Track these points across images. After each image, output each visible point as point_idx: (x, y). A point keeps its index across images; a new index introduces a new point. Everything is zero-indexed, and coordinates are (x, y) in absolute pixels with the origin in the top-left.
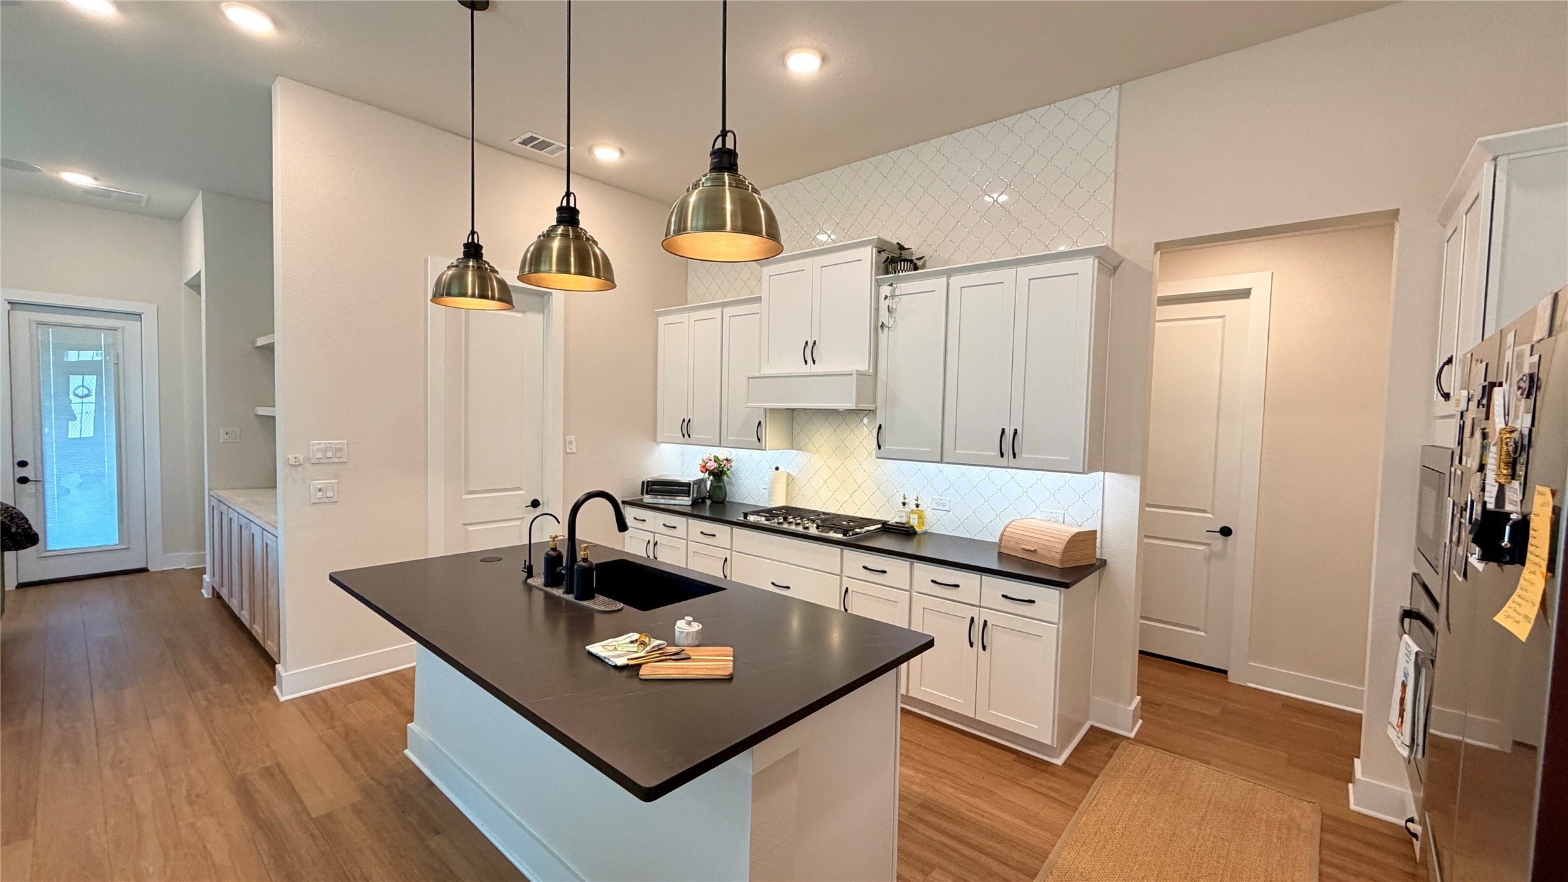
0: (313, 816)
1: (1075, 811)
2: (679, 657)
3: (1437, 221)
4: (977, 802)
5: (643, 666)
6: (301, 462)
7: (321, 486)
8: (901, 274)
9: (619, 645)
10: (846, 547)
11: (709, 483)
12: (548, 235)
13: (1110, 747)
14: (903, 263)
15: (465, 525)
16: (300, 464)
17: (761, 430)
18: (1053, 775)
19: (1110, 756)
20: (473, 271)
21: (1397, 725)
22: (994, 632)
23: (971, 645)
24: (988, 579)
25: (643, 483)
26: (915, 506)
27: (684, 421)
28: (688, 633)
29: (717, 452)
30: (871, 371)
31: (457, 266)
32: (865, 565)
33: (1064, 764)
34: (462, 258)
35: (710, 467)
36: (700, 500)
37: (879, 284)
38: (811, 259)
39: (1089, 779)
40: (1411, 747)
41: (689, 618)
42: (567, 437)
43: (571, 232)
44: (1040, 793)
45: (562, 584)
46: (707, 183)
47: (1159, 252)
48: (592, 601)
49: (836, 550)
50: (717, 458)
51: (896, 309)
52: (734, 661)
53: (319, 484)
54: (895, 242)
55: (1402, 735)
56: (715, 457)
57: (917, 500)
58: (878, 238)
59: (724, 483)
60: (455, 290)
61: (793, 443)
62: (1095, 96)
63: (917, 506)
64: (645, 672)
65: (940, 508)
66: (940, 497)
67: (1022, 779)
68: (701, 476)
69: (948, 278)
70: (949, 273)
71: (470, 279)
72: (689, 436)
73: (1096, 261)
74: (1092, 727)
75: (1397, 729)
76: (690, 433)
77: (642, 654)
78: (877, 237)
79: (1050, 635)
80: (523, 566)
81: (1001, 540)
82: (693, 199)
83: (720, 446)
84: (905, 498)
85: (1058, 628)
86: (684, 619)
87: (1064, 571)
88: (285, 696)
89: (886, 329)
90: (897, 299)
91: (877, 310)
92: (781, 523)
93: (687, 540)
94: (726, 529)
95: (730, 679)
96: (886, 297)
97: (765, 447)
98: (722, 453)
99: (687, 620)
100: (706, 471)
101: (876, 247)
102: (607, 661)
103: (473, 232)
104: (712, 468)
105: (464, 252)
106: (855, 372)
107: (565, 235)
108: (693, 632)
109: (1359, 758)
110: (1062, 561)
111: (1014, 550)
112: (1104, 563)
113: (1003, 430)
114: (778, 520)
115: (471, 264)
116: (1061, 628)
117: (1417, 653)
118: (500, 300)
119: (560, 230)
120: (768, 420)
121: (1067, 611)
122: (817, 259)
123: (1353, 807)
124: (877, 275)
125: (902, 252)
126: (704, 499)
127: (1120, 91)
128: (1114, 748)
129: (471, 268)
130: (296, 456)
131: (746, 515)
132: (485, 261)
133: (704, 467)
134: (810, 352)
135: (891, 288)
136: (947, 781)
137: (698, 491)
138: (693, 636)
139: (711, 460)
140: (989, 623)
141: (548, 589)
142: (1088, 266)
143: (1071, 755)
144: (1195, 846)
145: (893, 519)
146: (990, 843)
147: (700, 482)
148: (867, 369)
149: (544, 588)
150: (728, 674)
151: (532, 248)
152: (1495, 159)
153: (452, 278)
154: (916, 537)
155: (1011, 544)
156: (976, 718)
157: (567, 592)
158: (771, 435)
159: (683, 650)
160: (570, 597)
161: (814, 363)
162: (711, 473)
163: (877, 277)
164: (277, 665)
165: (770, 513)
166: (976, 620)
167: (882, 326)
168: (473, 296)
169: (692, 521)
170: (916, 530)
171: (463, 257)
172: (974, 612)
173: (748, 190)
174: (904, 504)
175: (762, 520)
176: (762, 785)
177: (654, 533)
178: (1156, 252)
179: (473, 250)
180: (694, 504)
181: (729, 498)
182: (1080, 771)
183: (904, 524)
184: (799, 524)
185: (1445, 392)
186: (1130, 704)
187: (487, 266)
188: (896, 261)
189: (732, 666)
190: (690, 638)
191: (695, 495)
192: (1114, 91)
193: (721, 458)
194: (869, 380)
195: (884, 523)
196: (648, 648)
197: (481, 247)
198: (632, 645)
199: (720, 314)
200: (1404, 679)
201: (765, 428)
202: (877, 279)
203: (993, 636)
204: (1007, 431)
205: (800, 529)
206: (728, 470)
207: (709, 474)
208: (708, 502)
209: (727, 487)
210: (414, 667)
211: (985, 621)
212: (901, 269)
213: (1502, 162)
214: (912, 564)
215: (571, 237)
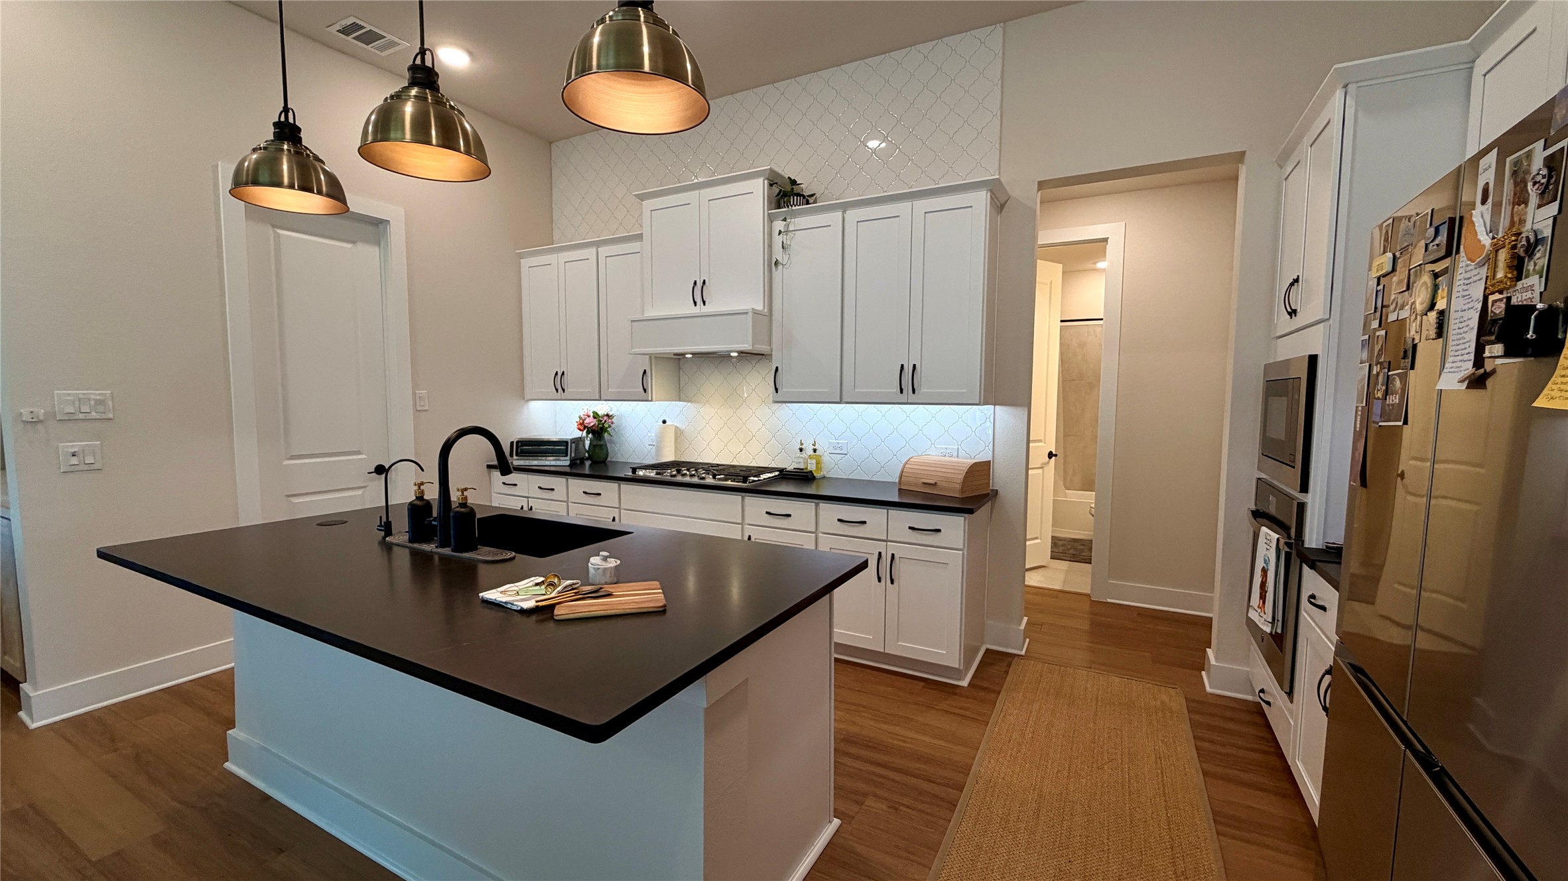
0: (94, 860)
1: (987, 725)
2: (596, 594)
3: (1275, 161)
4: (898, 730)
5: (557, 606)
6: (41, 418)
7: (76, 450)
8: (794, 208)
9: (520, 589)
10: (747, 494)
11: (587, 443)
12: (399, 97)
13: (1006, 664)
14: (795, 197)
15: (288, 496)
16: (41, 421)
17: (647, 380)
18: (961, 696)
19: (1007, 672)
20: (288, 155)
21: (1258, 607)
22: (901, 565)
23: (879, 580)
24: (895, 513)
25: (512, 443)
26: (812, 451)
27: (557, 374)
28: (605, 569)
29: (596, 408)
30: (766, 311)
31: (265, 148)
32: (768, 511)
33: (970, 684)
34: (272, 141)
35: (589, 423)
36: (578, 462)
37: (771, 218)
38: (697, 192)
39: (993, 696)
40: (1273, 623)
41: (605, 554)
42: (417, 392)
43: (429, 95)
44: (954, 714)
45: (433, 540)
46: (617, 16)
47: (1040, 192)
48: (478, 552)
49: (736, 498)
50: (596, 413)
51: (790, 246)
52: (664, 593)
53: (73, 446)
54: (787, 177)
55: (1265, 613)
56: (594, 412)
57: (814, 445)
58: (770, 169)
59: (605, 441)
60: (264, 176)
61: (680, 395)
62: (981, 33)
63: (815, 451)
64: (559, 612)
65: (838, 451)
66: (837, 441)
67: (936, 703)
68: (578, 434)
69: (844, 212)
70: (845, 207)
71: (285, 167)
72: (564, 390)
73: (989, 193)
74: (988, 651)
75: (1259, 610)
76: (565, 388)
77: (553, 595)
78: (769, 167)
79: (956, 561)
80: (379, 524)
81: (901, 477)
82: (596, 40)
83: (600, 400)
84: (802, 444)
85: (963, 553)
86: (599, 555)
87: (963, 500)
88: (36, 722)
89: (780, 267)
90: (790, 234)
91: (770, 246)
92: (674, 476)
93: (567, 502)
94: (613, 486)
95: (662, 611)
96: (780, 232)
97: (652, 398)
98: (602, 408)
99: (602, 555)
100: (584, 429)
101: (768, 179)
102: (509, 606)
103: (286, 110)
104: (592, 424)
105: (274, 133)
106: (751, 310)
107: (420, 98)
108: (611, 568)
109: (1210, 648)
110: (962, 491)
111: (916, 485)
112: (996, 492)
113: (902, 366)
114: (672, 472)
115: (286, 147)
116: (965, 553)
117: (1278, 540)
118: (328, 195)
119: (414, 92)
120: (653, 368)
121: (972, 537)
122: (703, 191)
123: (1208, 689)
124: (769, 209)
125: (794, 187)
126: (582, 460)
127: (1004, 29)
128: (1009, 665)
129: (286, 152)
130: (31, 410)
131: (634, 470)
132: (305, 146)
133: (581, 424)
134: (699, 291)
135: (785, 223)
136: (866, 715)
137: (576, 450)
138: (611, 572)
139: (589, 416)
140: (897, 557)
141: (416, 545)
142: (981, 199)
143: (974, 677)
144: (1094, 739)
145: (790, 466)
146: (918, 765)
147: (578, 441)
148: (762, 308)
149: (410, 545)
150: (661, 605)
151: (373, 117)
152: (1345, 86)
153: (258, 163)
154: (815, 482)
155: (911, 480)
156: (886, 652)
157: (442, 546)
158: (656, 383)
159: (601, 588)
160: (447, 551)
161: (704, 304)
162: (590, 430)
163: (770, 212)
164: (21, 685)
165: (660, 467)
166: (883, 555)
167: (776, 263)
168: (291, 186)
169: (573, 482)
170: (815, 475)
171: (273, 138)
172: (881, 547)
173: (669, 31)
174: (801, 450)
175: (652, 474)
176: (715, 719)
177: (528, 497)
178: (1038, 191)
179: (287, 131)
180: (573, 464)
181: (611, 458)
182: (983, 688)
183: (803, 469)
184: (694, 475)
185: (1293, 308)
186: (1020, 624)
187: (308, 152)
188: (788, 194)
189: (663, 597)
190: (608, 575)
191: (573, 455)
192: (999, 28)
193: (601, 413)
194: (764, 320)
195: (781, 471)
196: (559, 588)
197: (299, 130)
198: (538, 587)
199: (595, 253)
200: (1265, 565)
201: (651, 379)
202: (769, 214)
203: (901, 568)
204: (906, 367)
205: (695, 480)
206: (610, 427)
207: (587, 432)
208: (588, 463)
209: (608, 445)
210: (232, 669)
211: (893, 555)
212: (793, 204)
213: (1352, 88)
214: (817, 505)
215: (430, 101)
